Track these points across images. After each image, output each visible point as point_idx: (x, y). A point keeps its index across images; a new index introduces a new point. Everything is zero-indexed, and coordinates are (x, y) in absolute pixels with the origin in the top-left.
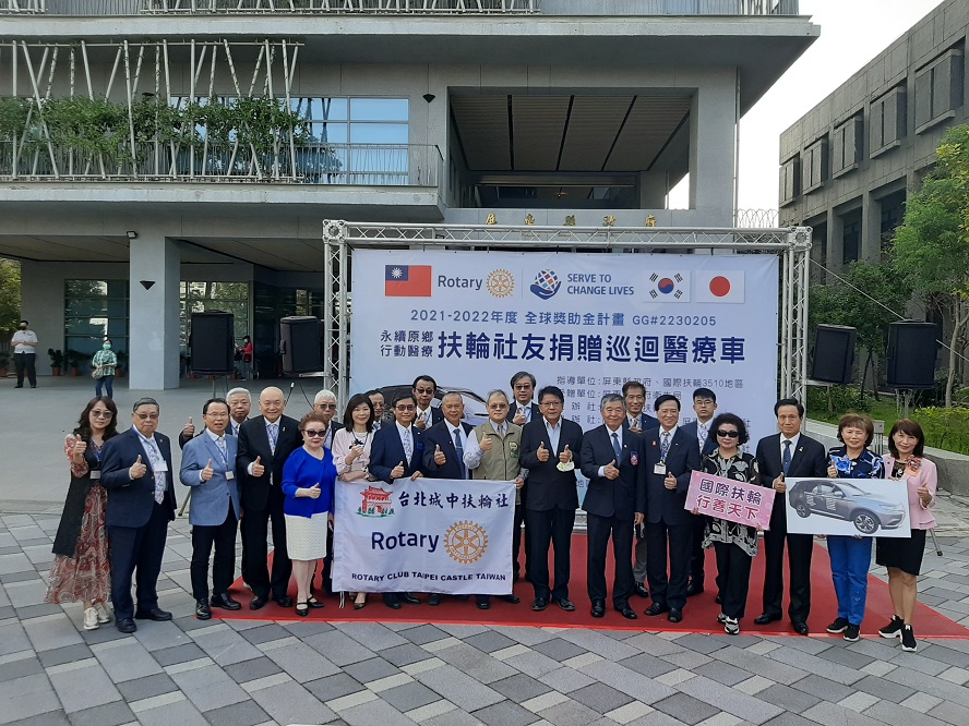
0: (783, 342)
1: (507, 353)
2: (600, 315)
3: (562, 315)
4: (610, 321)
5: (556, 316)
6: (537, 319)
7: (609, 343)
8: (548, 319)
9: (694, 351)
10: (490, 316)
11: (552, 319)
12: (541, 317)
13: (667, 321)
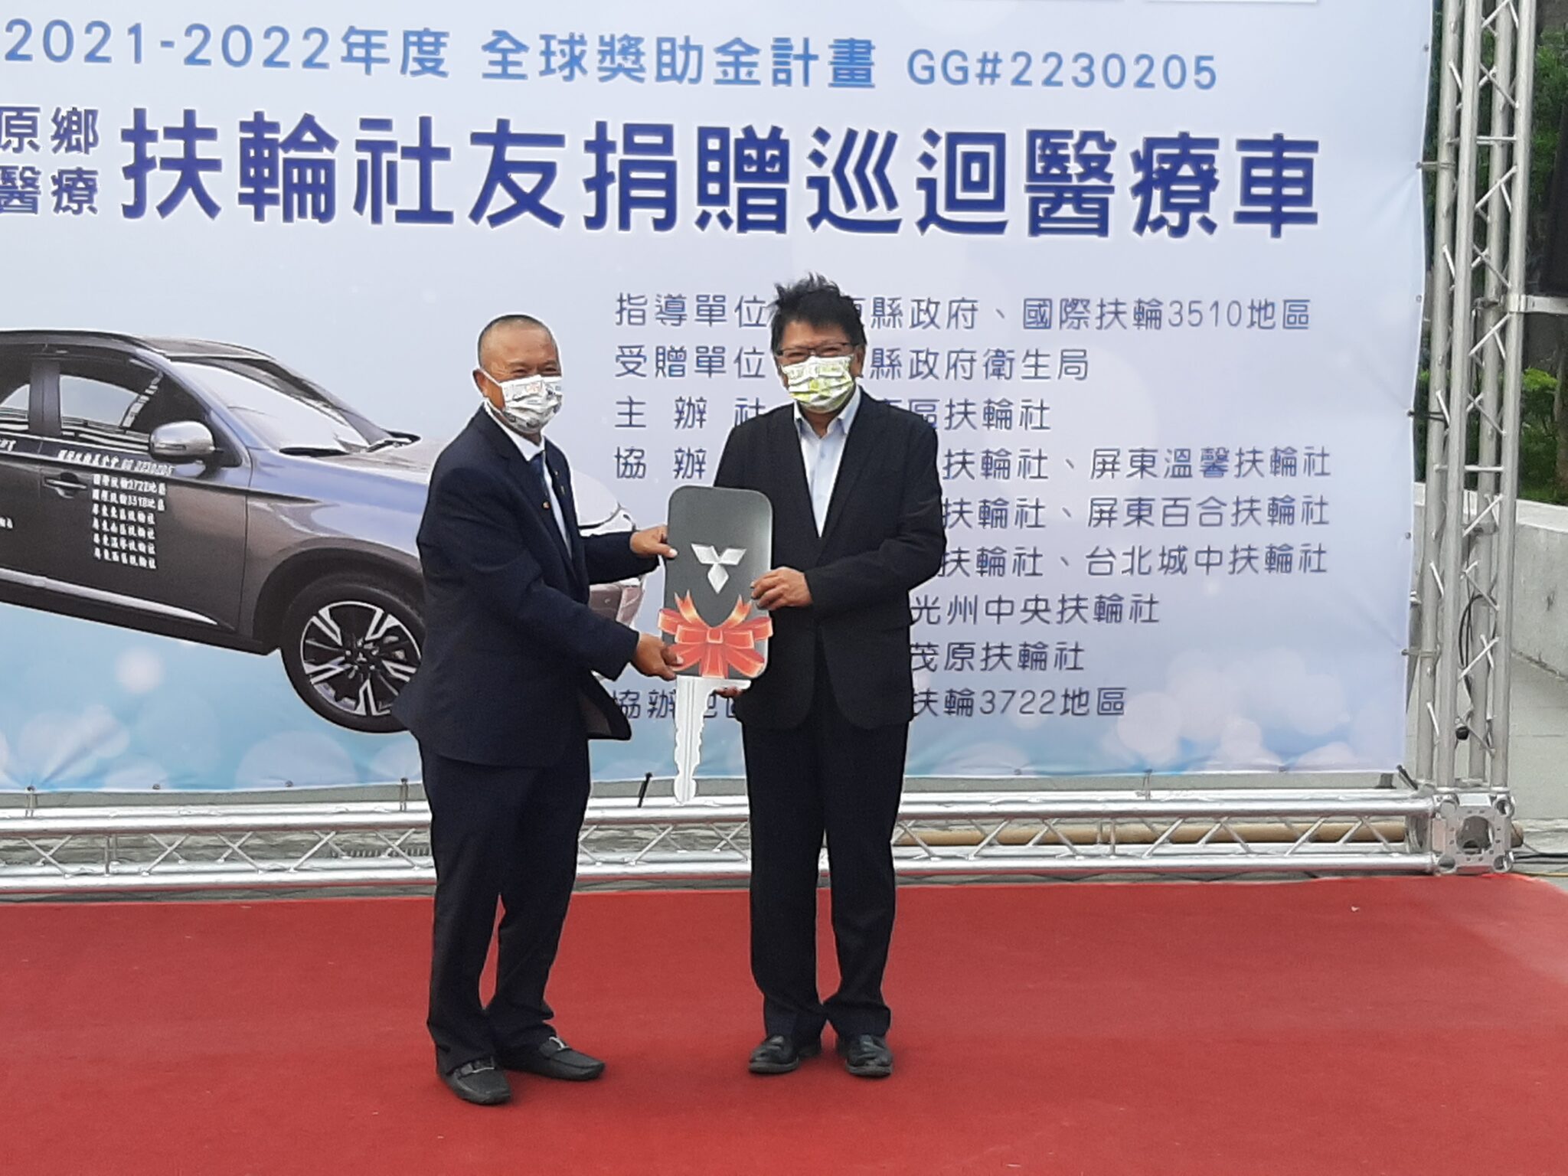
0: (1445, 156)
1: (409, 198)
2: (782, 47)
3: (631, 46)
4: (822, 70)
5: (607, 48)
6: (531, 61)
7: (818, 158)
8: (574, 62)
9: (1137, 190)
10: (336, 49)
11: (591, 59)
12: (547, 53)
13: (1039, 71)
